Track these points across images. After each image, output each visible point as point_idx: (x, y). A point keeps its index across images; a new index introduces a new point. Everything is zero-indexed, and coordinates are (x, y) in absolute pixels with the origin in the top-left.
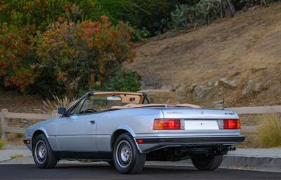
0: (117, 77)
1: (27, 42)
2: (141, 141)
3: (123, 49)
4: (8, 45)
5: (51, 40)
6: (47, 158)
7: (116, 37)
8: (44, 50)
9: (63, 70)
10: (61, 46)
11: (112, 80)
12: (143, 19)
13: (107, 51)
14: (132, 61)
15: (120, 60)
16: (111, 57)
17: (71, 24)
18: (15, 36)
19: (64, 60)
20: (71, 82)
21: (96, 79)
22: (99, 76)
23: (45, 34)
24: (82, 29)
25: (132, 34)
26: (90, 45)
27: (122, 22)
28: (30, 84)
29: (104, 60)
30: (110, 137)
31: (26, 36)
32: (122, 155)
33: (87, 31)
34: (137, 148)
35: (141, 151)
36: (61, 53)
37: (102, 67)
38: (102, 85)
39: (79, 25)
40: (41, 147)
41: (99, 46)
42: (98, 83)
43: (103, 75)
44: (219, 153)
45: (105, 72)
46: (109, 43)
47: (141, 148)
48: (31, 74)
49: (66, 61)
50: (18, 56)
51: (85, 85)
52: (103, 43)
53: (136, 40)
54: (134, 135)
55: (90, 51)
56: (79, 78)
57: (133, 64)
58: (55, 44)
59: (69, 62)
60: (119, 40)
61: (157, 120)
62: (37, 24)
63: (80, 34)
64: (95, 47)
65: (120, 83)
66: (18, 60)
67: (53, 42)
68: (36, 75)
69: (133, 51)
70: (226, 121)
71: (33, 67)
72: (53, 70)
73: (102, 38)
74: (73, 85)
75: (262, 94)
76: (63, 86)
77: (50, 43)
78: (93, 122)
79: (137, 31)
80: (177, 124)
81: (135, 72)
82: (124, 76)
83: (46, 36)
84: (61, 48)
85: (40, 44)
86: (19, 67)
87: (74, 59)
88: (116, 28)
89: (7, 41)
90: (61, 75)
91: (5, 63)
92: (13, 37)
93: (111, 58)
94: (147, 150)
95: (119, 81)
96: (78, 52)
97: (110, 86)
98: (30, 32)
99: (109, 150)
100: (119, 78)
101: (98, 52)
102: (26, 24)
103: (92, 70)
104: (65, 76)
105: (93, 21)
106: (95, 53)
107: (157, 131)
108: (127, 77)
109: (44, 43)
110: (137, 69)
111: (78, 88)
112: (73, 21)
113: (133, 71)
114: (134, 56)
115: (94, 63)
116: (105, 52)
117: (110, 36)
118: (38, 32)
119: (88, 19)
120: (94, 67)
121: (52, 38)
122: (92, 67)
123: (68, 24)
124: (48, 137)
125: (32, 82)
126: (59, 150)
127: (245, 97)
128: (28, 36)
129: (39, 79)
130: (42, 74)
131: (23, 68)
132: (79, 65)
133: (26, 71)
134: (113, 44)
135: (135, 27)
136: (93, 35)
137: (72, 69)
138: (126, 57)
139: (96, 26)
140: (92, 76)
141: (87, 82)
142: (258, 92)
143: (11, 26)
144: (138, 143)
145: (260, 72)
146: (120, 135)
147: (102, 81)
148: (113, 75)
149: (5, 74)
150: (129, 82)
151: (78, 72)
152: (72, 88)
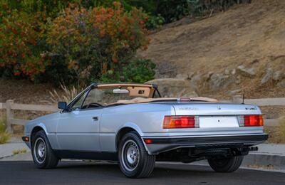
0: (130, 65)
1: (37, 30)
2: (149, 141)
3: (137, 36)
4: (17, 33)
5: (62, 27)
6: (46, 158)
7: (129, 23)
8: (54, 38)
9: (74, 59)
10: (72, 33)
11: (125, 68)
12: (159, 6)
13: (120, 38)
14: (146, 48)
15: (133, 48)
16: (124, 44)
17: (82, 10)
18: (24, 23)
19: (76, 48)
20: (83, 70)
21: (109, 68)
22: (111, 64)
23: (55, 21)
24: (94, 16)
25: (146, 21)
26: (103, 32)
27: (135, 8)
28: (41, 73)
29: (117, 47)
30: (114, 135)
31: (37, 23)
32: (128, 156)
33: (99, 17)
34: (145, 149)
35: (149, 153)
36: (72, 41)
37: (114, 55)
38: (114, 74)
39: (90, 12)
40: (40, 145)
41: (111, 33)
42: (111, 72)
43: (116, 64)
44: (239, 154)
45: (118, 61)
46: (121, 30)
47: (149, 149)
48: (41, 63)
49: (77, 48)
50: (28, 43)
51: (97, 73)
52: (115, 30)
53: (151, 27)
54: (142, 134)
55: (102, 38)
56: (90, 67)
57: (148, 51)
58: (66, 32)
59: (80, 50)
60: (132, 27)
61: (168, 117)
62: (48, 11)
63: (91, 21)
64: (107, 35)
65: (133, 72)
66: (28, 48)
67: (63, 29)
68: (46, 64)
69: (147, 38)
70: (247, 117)
71: (43, 55)
72: (64, 58)
73: (115, 25)
74: (84, 73)
75: (282, 83)
76: (75, 74)
77: (60, 31)
78: (96, 118)
79: (153, 17)
80: (191, 121)
81: (149, 60)
82: (138, 64)
83: (56, 23)
84: (72, 36)
85: (50, 31)
86: (29, 55)
87: (85, 47)
88: (130, 14)
89: (17, 29)
90: (72, 64)
91: (14, 51)
92: (23, 24)
93: (124, 46)
94: (156, 152)
95: (132, 69)
96: (89, 39)
97: (122, 75)
98: (41, 19)
99: (114, 150)
100: (133, 66)
101: (110, 39)
102: (37, 11)
103: (104, 58)
104: (76, 64)
105: (105, 7)
106: (107, 41)
107: (167, 130)
108: (140, 65)
109: (54, 30)
110: (152, 57)
111: (90, 77)
112: (84, 7)
113: (147, 58)
114: (149, 43)
115: (107, 50)
116: (118, 40)
117: (123, 23)
118: (49, 19)
119: (101, 5)
120: (106, 55)
121: (63, 25)
122: (104, 54)
123: (79, 11)
124: (47, 134)
125: (43, 71)
126: (60, 148)
127: (264, 86)
128: (39, 22)
129: (49, 68)
130: (53, 63)
131: (33, 57)
132: (90, 53)
133: (36, 60)
134: (126, 31)
135: (150, 13)
136: (106, 22)
137: (83, 57)
138: (140, 45)
139: (108, 12)
140: (105, 65)
141: (99, 71)
142: (278, 81)
143: (21, 13)
144: (147, 143)
145: (280, 59)
146: (126, 134)
147: (115, 70)
148: (127, 63)
149: (15, 62)
150: (143, 70)
151: (90, 60)
152: (83, 76)
